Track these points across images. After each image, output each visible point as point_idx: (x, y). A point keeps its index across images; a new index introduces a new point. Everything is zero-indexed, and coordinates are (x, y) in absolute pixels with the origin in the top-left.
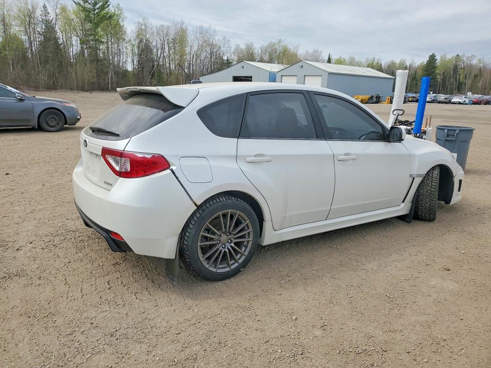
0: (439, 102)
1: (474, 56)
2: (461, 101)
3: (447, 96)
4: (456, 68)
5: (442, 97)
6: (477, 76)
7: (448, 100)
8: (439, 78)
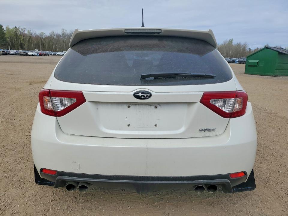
0: (21, 55)
1: (25, 29)
2: (33, 54)
3: (24, 51)
4: (16, 35)
5: (22, 52)
6: (29, 40)
7: (25, 54)
8: (9, 40)
